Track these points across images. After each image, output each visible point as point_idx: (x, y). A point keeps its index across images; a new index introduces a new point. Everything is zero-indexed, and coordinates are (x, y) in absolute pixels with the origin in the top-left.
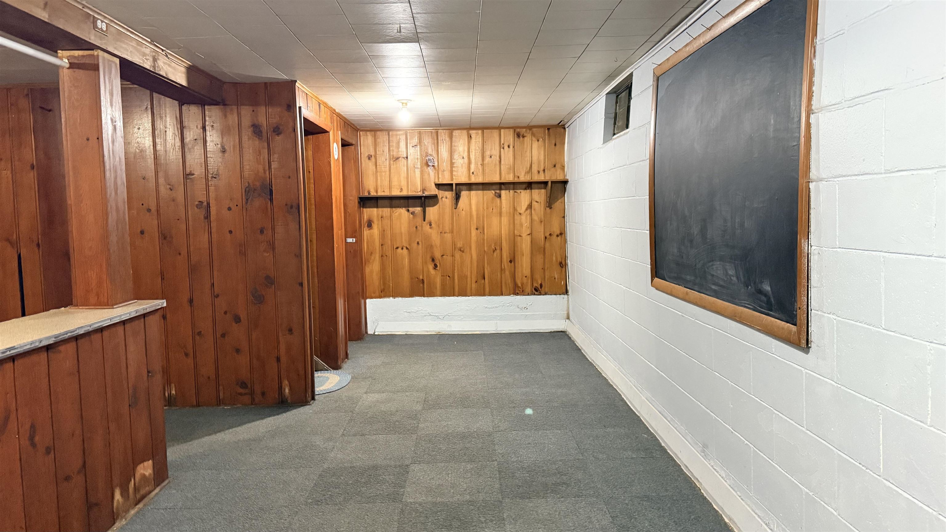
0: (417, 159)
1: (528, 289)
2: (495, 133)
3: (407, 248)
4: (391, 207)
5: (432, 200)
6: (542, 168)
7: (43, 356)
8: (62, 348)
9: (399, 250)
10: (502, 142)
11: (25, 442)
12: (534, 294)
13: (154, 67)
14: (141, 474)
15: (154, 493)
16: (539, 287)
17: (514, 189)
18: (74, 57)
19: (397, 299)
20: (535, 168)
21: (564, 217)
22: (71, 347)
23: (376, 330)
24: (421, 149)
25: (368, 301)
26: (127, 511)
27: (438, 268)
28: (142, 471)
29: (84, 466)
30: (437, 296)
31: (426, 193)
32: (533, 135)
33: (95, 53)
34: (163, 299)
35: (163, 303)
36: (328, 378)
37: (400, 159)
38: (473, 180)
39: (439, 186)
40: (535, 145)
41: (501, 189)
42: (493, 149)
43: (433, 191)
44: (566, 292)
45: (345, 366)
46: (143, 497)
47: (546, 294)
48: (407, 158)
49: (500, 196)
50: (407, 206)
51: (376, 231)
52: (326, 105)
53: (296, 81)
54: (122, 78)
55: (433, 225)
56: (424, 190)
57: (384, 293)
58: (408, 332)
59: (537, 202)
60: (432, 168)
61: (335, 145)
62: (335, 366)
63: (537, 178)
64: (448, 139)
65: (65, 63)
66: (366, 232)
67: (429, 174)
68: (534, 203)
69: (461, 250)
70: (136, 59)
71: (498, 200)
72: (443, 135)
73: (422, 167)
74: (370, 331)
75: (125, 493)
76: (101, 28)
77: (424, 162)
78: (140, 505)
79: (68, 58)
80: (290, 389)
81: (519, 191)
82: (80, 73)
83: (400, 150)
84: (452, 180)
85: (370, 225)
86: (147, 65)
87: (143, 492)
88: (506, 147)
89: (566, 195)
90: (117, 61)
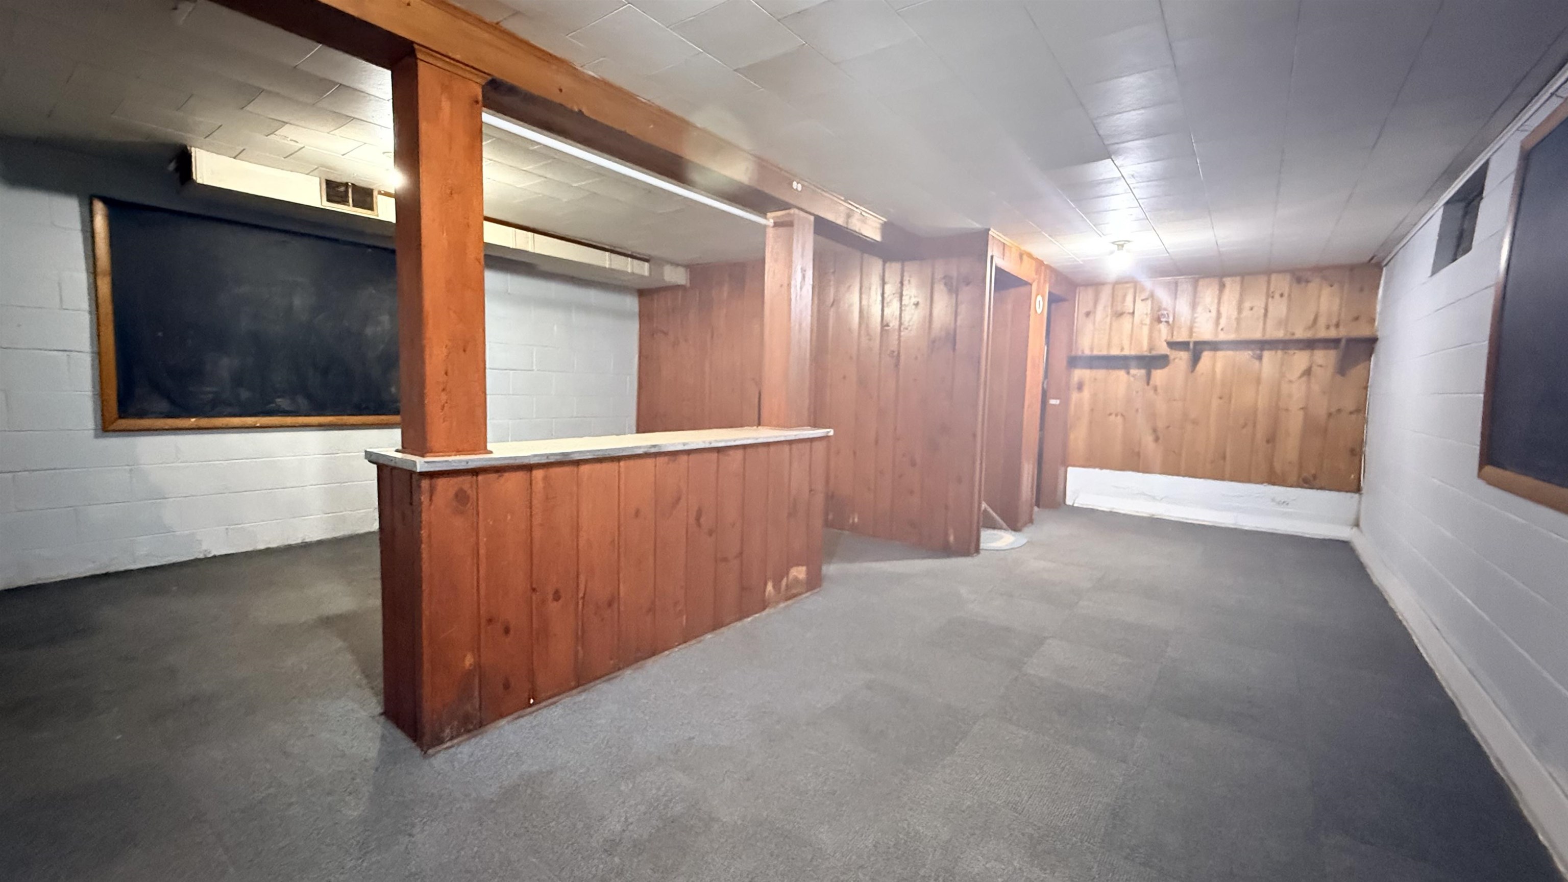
0: (1147, 314)
1: (1293, 478)
2: (1263, 279)
3: (1122, 415)
4: (1107, 368)
5: (1161, 361)
6: (1334, 321)
7: (714, 456)
8: (731, 452)
9: (1113, 417)
10: (1272, 290)
11: (692, 520)
12: (1302, 487)
13: (847, 223)
14: (794, 576)
15: (804, 596)
16: (1311, 479)
17: (1282, 349)
18: (778, 217)
19: (1104, 471)
20: (1322, 322)
21: (1366, 388)
22: (739, 454)
23: (1076, 501)
24: (1152, 303)
25: (1070, 469)
26: (778, 603)
27: (1160, 441)
28: (795, 574)
29: (741, 553)
30: (1155, 473)
31: (1154, 353)
32: (1324, 278)
33: (792, 211)
34: (829, 428)
35: (831, 432)
36: (1002, 538)
37: (1125, 315)
38: (1222, 337)
39: (1172, 345)
40: (1326, 291)
41: (1262, 349)
42: (1256, 301)
43: (1164, 349)
44: (1358, 490)
45: (1026, 530)
46: (795, 596)
47: (1322, 488)
48: (1133, 313)
49: (1260, 358)
50: (1127, 368)
51: (1086, 394)
52: (1030, 256)
53: (989, 230)
54: (815, 232)
55: (1159, 391)
56: (1151, 350)
57: (1089, 463)
58: (1113, 508)
59: (1321, 366)
60: (1165, 324)
61: (1039, 298)
62: (1014, 526)
63: (1322, 334)
64: (1190, 288)
65: (771, 222)
66: (1075, 396)
67: (1160, 331)
68: (1314, 368)
69: (1195, 422)
70: (830, 217)
71: (1257, 363)
72: (1185, 287)
73: (1151, 323)
74: (1069, 502)
75: (777, 586)
76: (797, 189)
77: (1156, 316)
78: (789, 602)
79: (773, 218)
80: (955, 537)
81: (1291, 352)
82: (781, 230)
83: (1125, 304)
84: (1191, 335)
85: (1080, 387)
86: (840, 221)
87: (794, 591)
88: (1277, 296)
89: (1372, 359)
90: (812, 218)
